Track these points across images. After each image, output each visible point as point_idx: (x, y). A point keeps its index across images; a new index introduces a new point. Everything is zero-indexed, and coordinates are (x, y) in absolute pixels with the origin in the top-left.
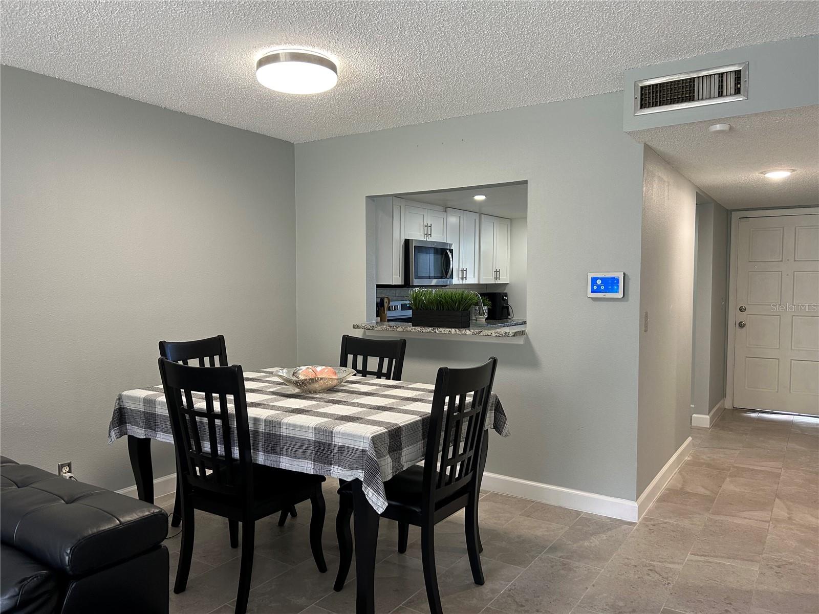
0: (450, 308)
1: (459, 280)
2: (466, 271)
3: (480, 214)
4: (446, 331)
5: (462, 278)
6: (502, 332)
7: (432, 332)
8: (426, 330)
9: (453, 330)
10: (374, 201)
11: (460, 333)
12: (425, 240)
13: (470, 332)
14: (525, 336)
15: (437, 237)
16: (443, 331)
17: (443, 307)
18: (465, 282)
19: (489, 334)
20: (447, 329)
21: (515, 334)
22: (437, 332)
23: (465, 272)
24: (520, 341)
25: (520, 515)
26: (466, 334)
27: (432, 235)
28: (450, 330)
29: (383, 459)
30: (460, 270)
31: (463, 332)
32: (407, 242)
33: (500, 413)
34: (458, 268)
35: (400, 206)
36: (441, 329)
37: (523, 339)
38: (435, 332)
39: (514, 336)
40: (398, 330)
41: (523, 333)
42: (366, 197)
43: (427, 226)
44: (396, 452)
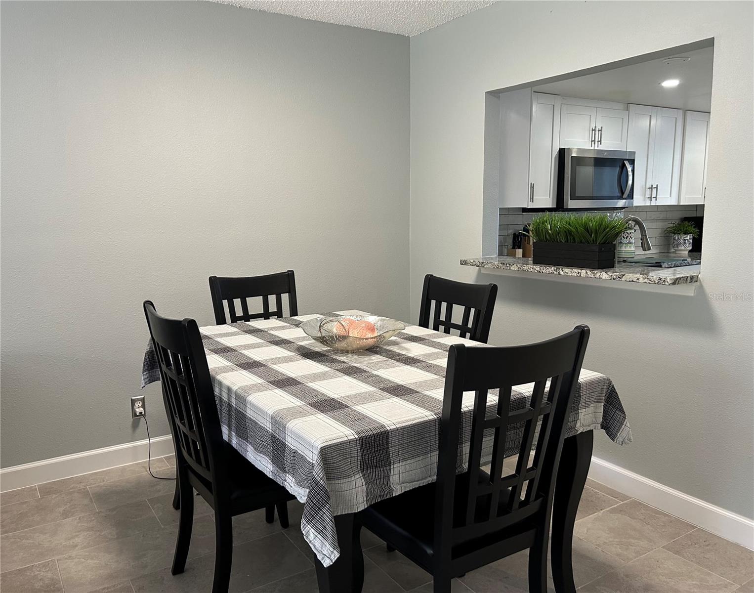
0: (583, 241)
1: (644, 200)
2: (657, 188)
3: (685, 111)
4: (575, 271)
5: (650, 198)
6: (655, 277)
7: (555, 273)
8: (548, 271)
9: (584, 271)
10: (499, 97)
11: (592, 276)
12: (593, 148)
13: (607, 276)
14: (698, 283)
15: (609, 144)
16: (569, 272)
17: (574, 239)
18: (654, 203)
19: (635, 280)
20: (575, 270)
21: (676, 282)
22: (562, 273)
23: (654, 190)
24: (689, 291)
25: (663, 547)
26: (600, 278)
27: (602, 141)
28: (579, 271)
29: (346, 480)
30: (648, 187)
31: (597, 276)
32: (562, 152)
33: (614, 407)
34: (644, 184)
35: (554, 105)
36: (567, 270)
37: (694, 288)
38: (559, 273)
39: (674, 283)
40: (512, 268)
41: (693, 279)
42: (487, 93)
43: (595, 130)
44: (378, 469)
